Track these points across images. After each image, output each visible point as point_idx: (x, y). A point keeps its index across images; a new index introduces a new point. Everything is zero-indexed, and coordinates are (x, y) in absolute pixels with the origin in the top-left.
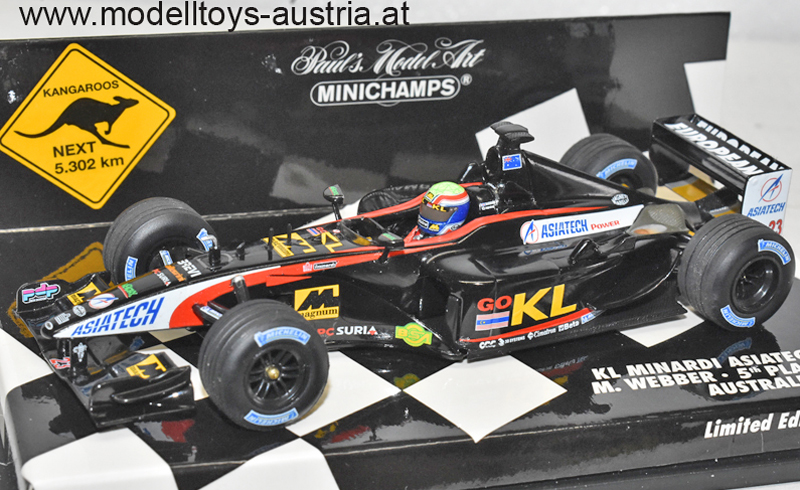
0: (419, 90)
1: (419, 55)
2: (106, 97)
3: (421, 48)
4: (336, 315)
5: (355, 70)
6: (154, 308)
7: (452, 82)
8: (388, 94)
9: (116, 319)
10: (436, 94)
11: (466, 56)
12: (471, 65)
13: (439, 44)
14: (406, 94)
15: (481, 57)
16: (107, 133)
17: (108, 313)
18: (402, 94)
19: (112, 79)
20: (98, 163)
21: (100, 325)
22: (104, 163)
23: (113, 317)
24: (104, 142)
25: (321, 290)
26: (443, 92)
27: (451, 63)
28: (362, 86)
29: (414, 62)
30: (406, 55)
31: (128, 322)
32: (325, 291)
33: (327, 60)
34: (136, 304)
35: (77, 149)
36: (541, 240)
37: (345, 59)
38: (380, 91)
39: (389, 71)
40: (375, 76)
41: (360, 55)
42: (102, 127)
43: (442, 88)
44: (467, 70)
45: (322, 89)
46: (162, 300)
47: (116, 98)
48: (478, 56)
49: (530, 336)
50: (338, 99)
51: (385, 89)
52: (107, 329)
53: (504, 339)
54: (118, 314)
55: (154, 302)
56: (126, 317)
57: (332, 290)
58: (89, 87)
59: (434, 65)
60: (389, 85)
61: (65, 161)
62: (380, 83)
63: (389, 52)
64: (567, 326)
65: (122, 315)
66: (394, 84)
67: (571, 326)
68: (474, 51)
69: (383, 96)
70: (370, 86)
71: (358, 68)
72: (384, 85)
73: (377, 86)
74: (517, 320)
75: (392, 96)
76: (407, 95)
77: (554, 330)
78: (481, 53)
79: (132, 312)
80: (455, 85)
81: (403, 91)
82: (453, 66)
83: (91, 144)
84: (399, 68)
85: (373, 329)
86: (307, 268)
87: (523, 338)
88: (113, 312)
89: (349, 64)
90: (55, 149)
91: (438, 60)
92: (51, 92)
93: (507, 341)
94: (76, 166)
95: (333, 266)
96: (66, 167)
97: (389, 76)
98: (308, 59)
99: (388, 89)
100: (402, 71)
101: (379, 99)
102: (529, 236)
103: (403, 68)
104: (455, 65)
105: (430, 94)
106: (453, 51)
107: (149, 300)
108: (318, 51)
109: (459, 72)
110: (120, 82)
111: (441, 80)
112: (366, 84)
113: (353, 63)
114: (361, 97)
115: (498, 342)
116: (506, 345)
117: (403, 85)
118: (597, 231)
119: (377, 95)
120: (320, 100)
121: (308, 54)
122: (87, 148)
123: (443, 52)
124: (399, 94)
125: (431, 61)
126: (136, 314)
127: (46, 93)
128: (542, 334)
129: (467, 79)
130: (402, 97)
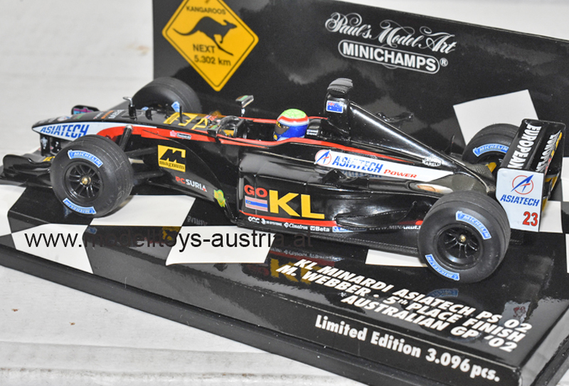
0: (410, 61)
1: (409, 36)
2: (219, 19)
3: (411, 32)
4: (184, 170)
5: (366, 37)
6: (84, 130)
7: (434, 61)
8: (389, 59)
9: (64, 130)
10: (423, 67)
11: (443, 45)
12: (446, 52)
13: (422, 30)
14: (401, 62)
15: (453, 48)
16: (221, 42)
17: (59, 125)
18: (399, 62)
19: (222, 8)
20: (217, 61)
21: (55, 130)
22: (220, 62)
23: (62, 128)
24: (220, 48)
25: (174, 150)
26: (427, 68)
27: (432, 46)
28: (372, 49)
29: (407, 40)
30: (401, 33)
31: (70, 134)
32: (177, 151)
33: (348, 24)
34: (75, 124)
35: (205, 49)
36: (330, 165)
37: (360, 27)
38: (383, 55)
39: (389, 42)
40: (380, 44)
41: (369, 26)
42: (218, 38)
43: (426, 65)
44: (444, 55)
45: (345, 45)
46: (88, 126)
47: (225, 21)
48: (451, 46)
49: (286, 225)
50: (357, 55)
51: (387, 56)
52: (58, 134)
53: (266, 220)
54: (64, 127)
55: (84, 126)
56: (69, 130)
57: (181, 152)
58: (210, 10)
59: (420, 45)
60: (390, 53)
61: (200, 54)
62: (384, 50)
63: (388, 29)
64: (318, 229)
65: (67, 128)
66: (393, 53)
67: (321, 230)
68: (449, 42)
69: (386, 60)
70: (377, 51)
71: (368, 35)
72: (386, 52)
73: (382, 52)
74: (274, 210)
75: (392, 61)
76: (402, 64)
77: (306, 228)
78: (453, 44)
79: (72, 128)
80: (436, 64)
81: (399, 59)
82: (433, 50)
83: (213, 47)
84: (396, 42)
85: (204, 187)
86: (173, 134)
87: (280, 224)
88: (62, 125)
89: (362, 31)
90: (194, 46)
91: (422, 42)
92: (190, 8)
93: (268, 222)
94: (205, 60)
95: (189, 138)
96: (201, 59)
97: (389, 46)
98: (335, 22)
99: (390, 56)
100: (398, 45)
101: (383, 61)
102: (322, 160)
103: (399, 43)
104: (435, 49)
105: (418, 67)
106: (434, 38)
107: (82, 124)
108: (342, 17)
109: (439, 55)
110: (226, 11)
111: (426, 58)
112: (375, 49)
113: (365, 30)
114: (372, 58)
115: (261, 220)
116: (267, 224)
117: (399, 55)
118: (388, 174)
119: (382, 59)
120: (345, 52)
121: (336, 18)
122: (210, 49)
123: (426, 37)
124: (397, 62)
125: (418, 42)
126: (74, 130)
127: (188, 8)
128: (296, 227)
129: (444, 62)
130: (399, 64)
